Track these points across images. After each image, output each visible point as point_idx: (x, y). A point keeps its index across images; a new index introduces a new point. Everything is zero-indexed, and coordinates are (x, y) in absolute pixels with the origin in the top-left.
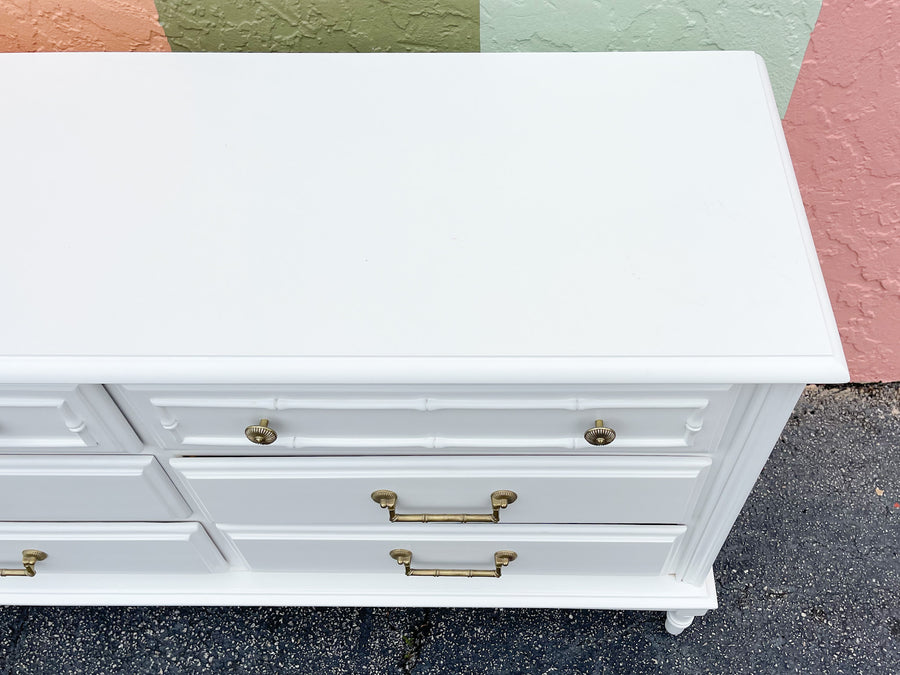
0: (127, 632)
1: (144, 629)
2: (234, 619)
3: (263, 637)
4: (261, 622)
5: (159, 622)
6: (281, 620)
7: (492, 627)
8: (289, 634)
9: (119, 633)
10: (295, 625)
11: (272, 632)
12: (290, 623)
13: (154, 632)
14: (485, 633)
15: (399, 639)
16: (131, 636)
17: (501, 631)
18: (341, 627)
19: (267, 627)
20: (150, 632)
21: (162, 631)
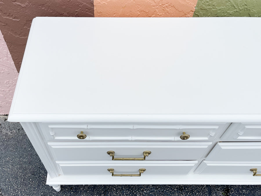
0: (138, 191)
1: (143, 191)
2: (169, 188)
3: (179, 193)
4: (177, 188)
5: (147, 188)
6: (183, 188)
7: (248, 190)
8: (187, 192)
9: (136, 192)
10: (188, 189)
11: (182, 191)
12: (186, 189)
13: (146, 191)
14: (246, 192)
15: (221, 193)
16: (140, 193)
17: (251, 191)
18: (202, 190)
19: (179, 190)
20: (145, 191)
21: (149, 191)
